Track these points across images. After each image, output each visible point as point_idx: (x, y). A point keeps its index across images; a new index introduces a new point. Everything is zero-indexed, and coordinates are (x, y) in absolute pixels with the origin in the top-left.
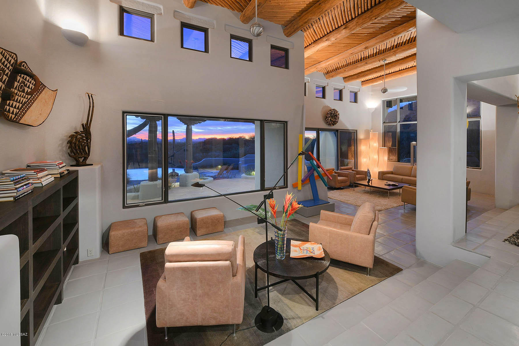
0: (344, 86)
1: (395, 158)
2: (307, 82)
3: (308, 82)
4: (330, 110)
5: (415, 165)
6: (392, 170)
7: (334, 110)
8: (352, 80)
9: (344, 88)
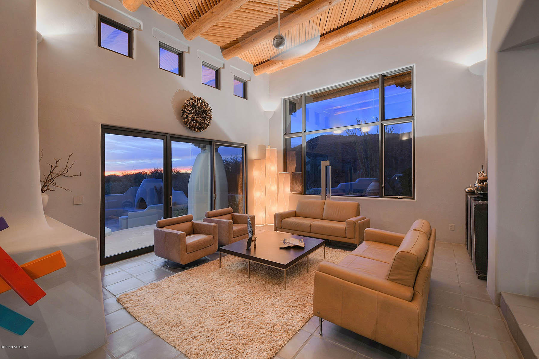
0: (224, 65)
1: (299, 188)
2: (137, 29)
3: (139, 29)
4: (192, 99)
5: (327, 197)
6: (296, 209)
7: (200, 99)
8: (234, 50)
9: (223, 68)
